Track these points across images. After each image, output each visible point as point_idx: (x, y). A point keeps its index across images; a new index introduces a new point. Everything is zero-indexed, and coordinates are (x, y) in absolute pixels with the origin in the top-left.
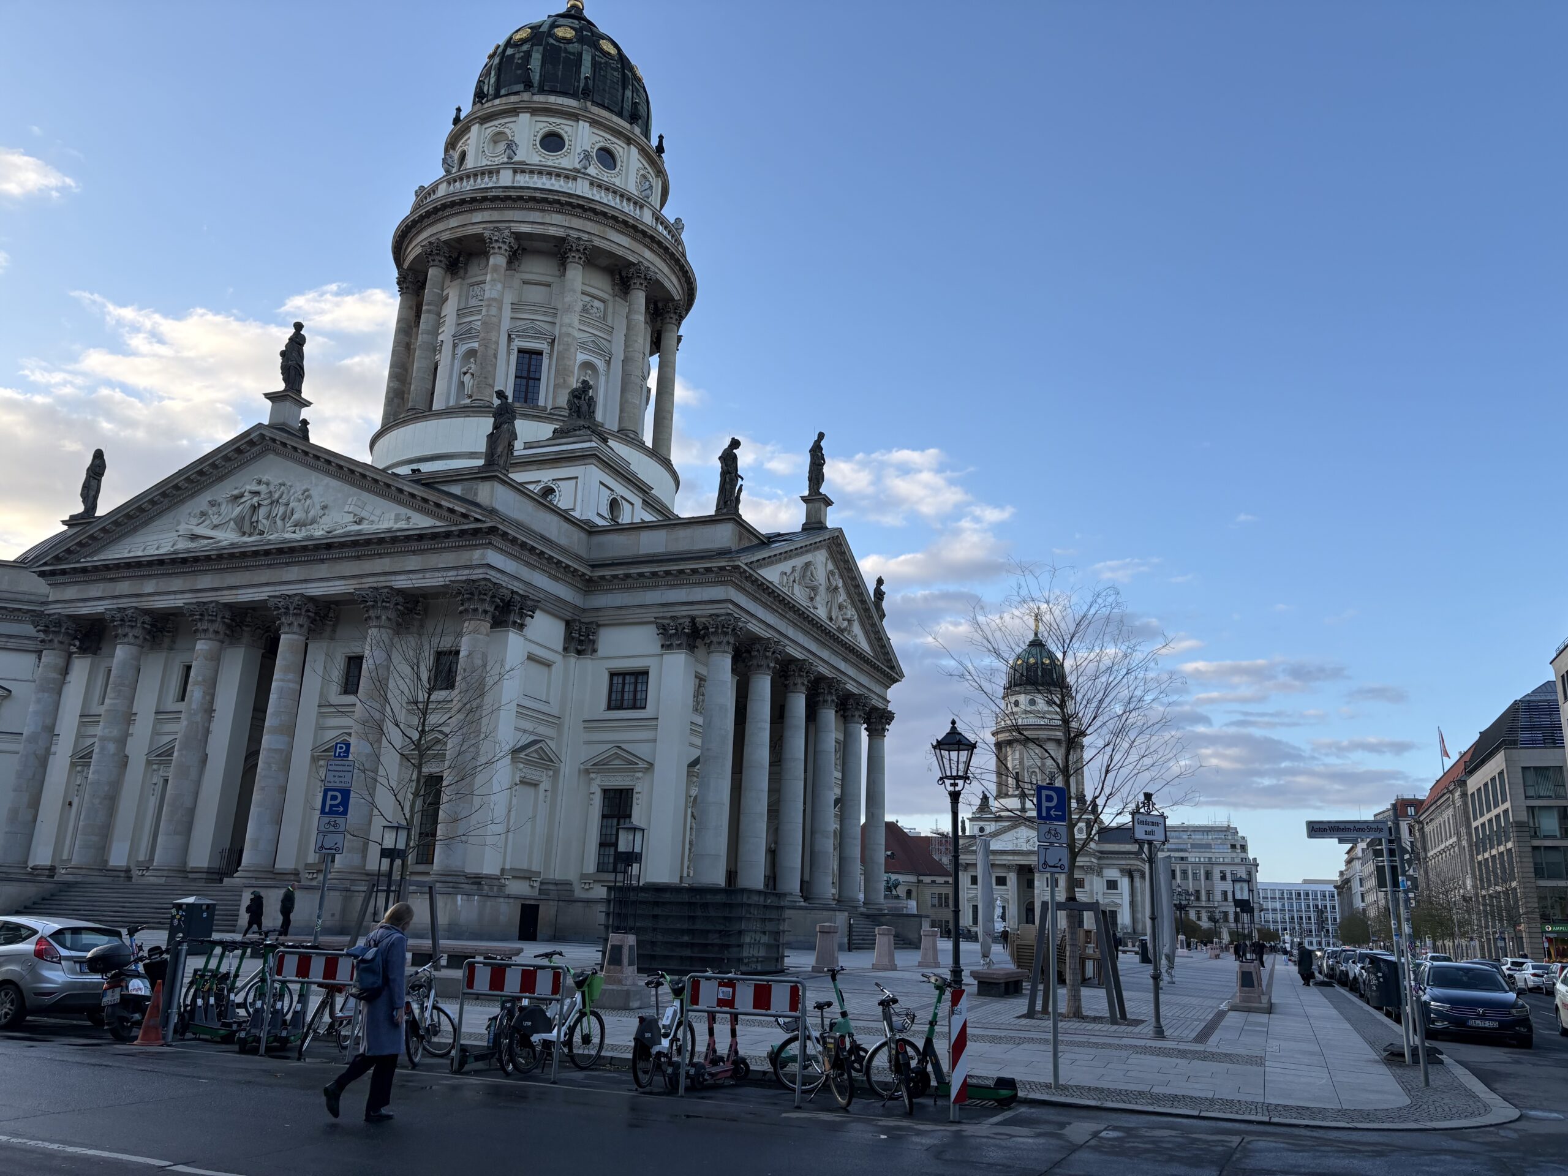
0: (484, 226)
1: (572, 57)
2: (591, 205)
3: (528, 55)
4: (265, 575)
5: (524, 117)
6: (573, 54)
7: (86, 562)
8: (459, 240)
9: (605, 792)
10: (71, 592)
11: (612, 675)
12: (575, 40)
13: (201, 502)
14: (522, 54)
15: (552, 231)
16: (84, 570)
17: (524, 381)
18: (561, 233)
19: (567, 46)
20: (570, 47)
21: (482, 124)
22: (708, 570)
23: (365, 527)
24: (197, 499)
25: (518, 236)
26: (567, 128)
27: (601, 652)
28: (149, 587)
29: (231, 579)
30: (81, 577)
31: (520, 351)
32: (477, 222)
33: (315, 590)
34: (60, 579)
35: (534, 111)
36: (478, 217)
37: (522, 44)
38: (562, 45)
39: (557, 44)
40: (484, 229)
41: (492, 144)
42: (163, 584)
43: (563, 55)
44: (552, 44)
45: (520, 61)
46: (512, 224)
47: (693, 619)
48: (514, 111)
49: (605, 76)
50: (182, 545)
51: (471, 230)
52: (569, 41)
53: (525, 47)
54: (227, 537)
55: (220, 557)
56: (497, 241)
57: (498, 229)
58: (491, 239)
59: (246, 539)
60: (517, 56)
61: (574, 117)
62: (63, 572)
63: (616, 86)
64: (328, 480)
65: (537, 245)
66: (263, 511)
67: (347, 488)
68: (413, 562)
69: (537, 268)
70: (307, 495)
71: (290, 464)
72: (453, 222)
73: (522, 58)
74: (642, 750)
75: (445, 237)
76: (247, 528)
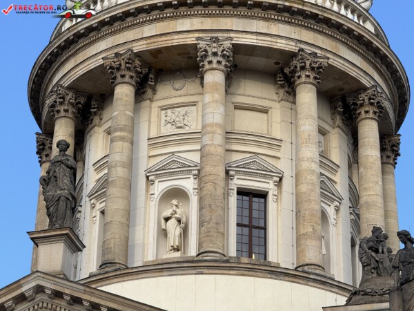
0: (197, 35)
2: (326, 15)
15: (281, 45)
17: (246, 230)
18: (291, 47)
25: (237, 48)
32: (185, 31)
40: (198, 39)
46: (232, 35)
56: (215, 54)
57: (217, 40)
58: (206, 51)
69: (253, 91)
72: (149, 30)
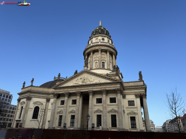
3: (99, 30)
4: (86, 88)
5: (100, 37)
6: (104, 30)
7: (60, 87)
8: (94, 50)
9: (131, 117)
10: (58, 91)
11: (128, 101)
13: (76, 79)
15: (106, 49)
16: (60, 88)
21: (94, 38)
22: (142, 88)
23: (100, 82)
24: (75, 79)
25: (102, 49)
27: (126, 98)
28: (69, 90)
29: (81, 89)
30: (59, 89)
31: (102, 62)
32: (97, 48)
33: (94, 90)
34: (56, 89)
35: (101, 36)
36: (97, 47)
39: (102, 29)
41: (96, 40)
42: (71, 89)
47: (140, 94)
50: (74, 84)
51: (96, 49)
54: (80, 83)
55: (80, 86)
58: (99, 50)
59: (83, 84)
61: (105, 37)
62: (57, 88)
63: (108, 34)
64: (94, 76)
65: (103, 50)
66: (85, 80)
67: (97, 77)
68: (108, 86)
69: (103, 53)
70: (91, 78)
71: (88, 74)
72: (94, 48)
74: (136, 112)
75: (93, 49)
76: (83, 82)
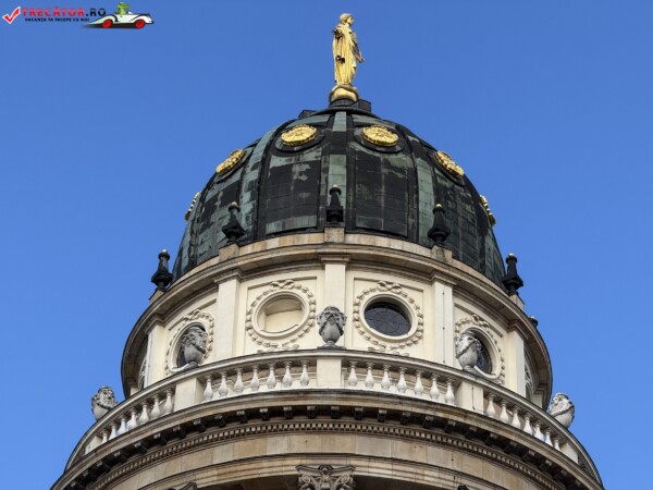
0: (297, 462)
1: (400, 176)
2: (501, 433)
5: (335, 271)
6: (401, 170)
12: (398, 148)
14: (307, 167)
18: (447, 483)
19: (386, 156)
20: (393, 158)
21: (241, 281)
26: (411, 294)
35: (354, 262)
36: (279, 444)
37: (301, 151)
38: (377, 155)
39: (370, 153)
40: (299, 467)
41: (263, 315)
43: (384, 171)
44: (361, 152)
45: (304, 178)
46: (354, 462)
48: (316, 260)
49: (454, 211)
52: (388, 149)
53: (311, 156)
57: (329, 470)
58: (311, 487)
60: (296, 169)
61: (425, 275)
63: (472, 229)
72: (222, 453)
73: (307, 172)
